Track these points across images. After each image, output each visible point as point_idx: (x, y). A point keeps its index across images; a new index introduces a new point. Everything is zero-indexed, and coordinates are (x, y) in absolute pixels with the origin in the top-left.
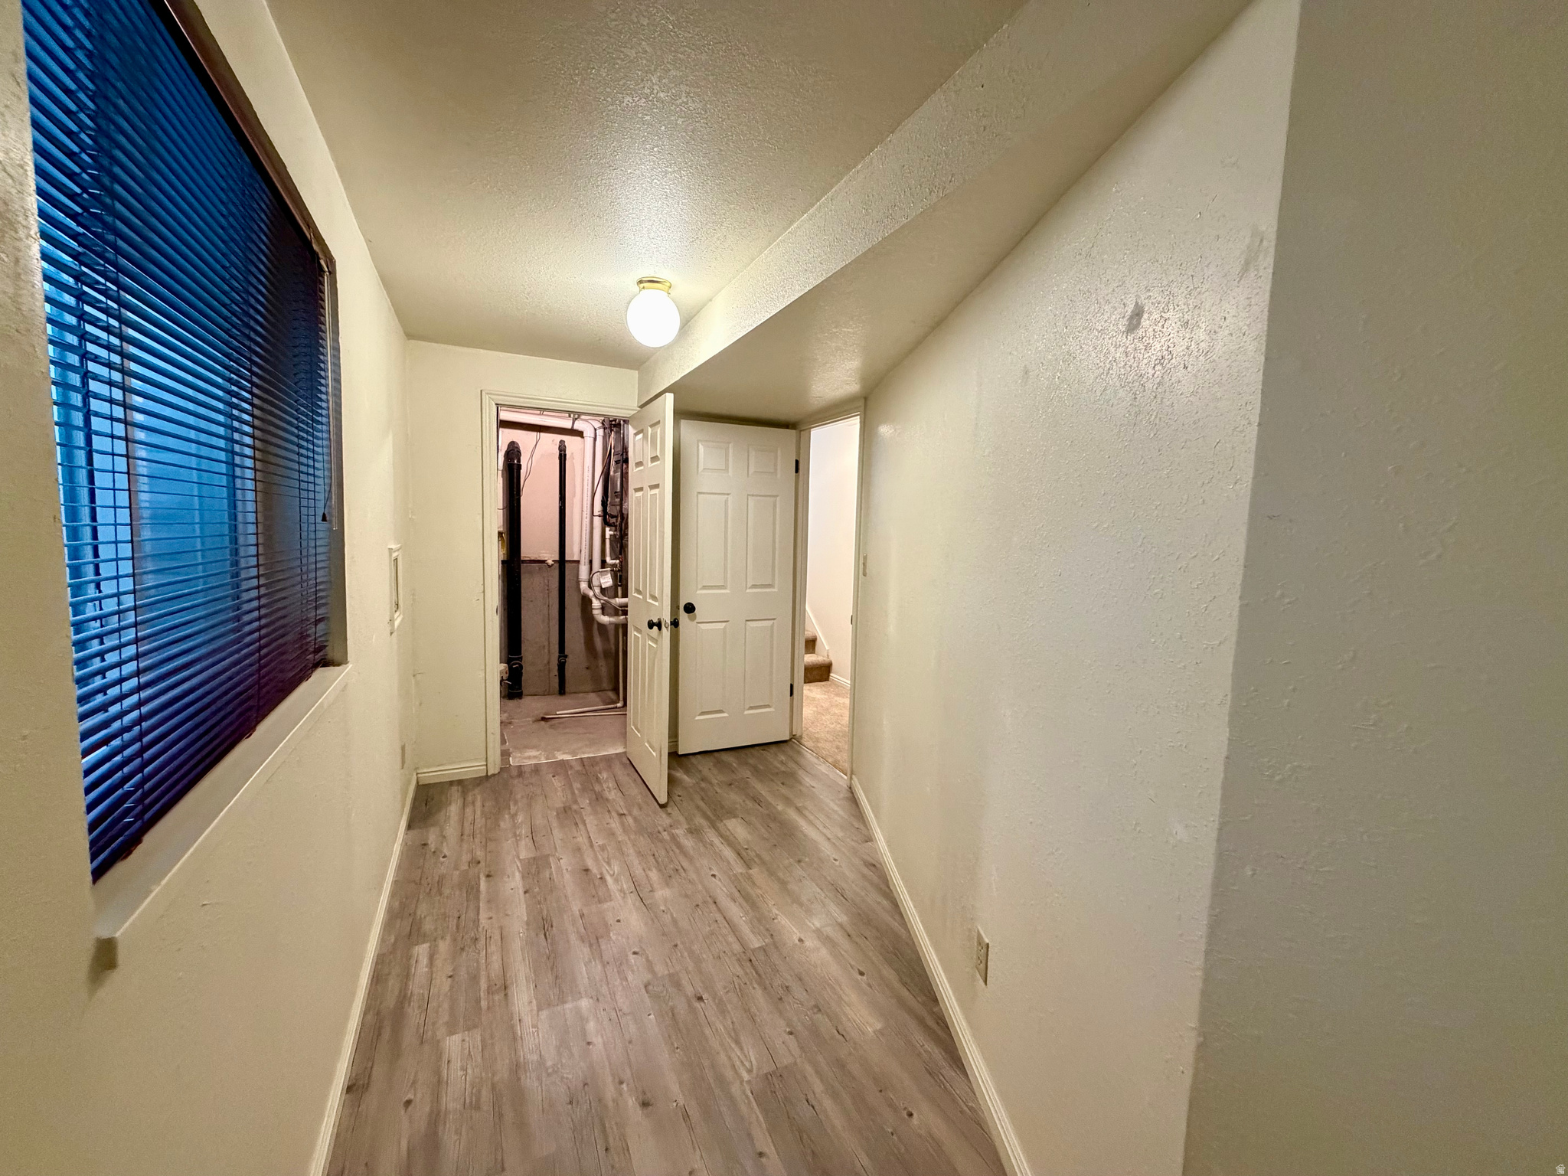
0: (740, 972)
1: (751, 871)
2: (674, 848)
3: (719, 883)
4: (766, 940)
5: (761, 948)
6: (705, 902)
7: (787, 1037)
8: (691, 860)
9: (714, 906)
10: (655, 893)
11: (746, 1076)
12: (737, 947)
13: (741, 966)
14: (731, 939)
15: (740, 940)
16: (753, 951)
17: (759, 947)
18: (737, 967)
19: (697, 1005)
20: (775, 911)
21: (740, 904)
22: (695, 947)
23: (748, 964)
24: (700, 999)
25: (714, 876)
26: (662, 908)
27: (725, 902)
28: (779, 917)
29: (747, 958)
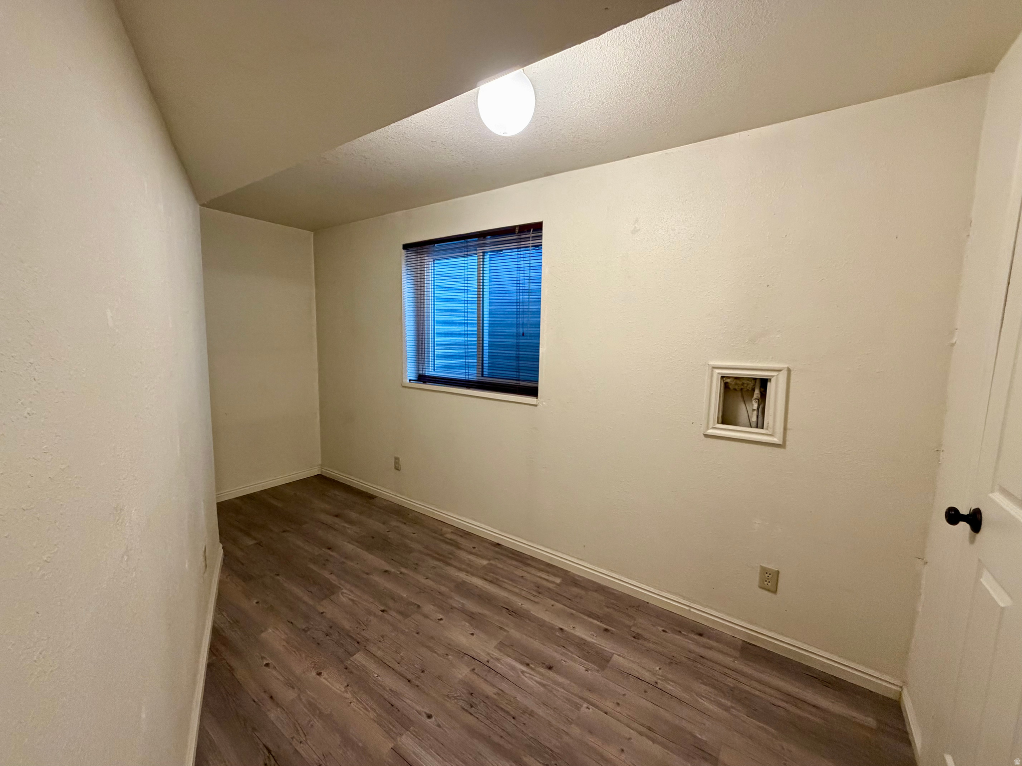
0: (363, 633)
1: (391, 745)
2: (502, 742)
3: (418, 708)
4: (349, 662)
5: (352, 655)
6: (419, 677)
7: (324, 610)
8: (472, 732)
9: (409, 677)
10: (469, 670)
11: (344, 591)
12: (373, 649)
13: (363, 637)
14: (379, 654)
15: (372, 655)
16: (358, 651)
17: (355, 654)
18: (366, 635)
19: (383, 608)
20: (348, 695)
21: (384, 689)
22: (403, 638)
23: (359, 640)
24: (383, 611)
25: (429, 717)
26: (450, 657)
27: (401, 686)
28: (343, 690)
29: (361, 644)
